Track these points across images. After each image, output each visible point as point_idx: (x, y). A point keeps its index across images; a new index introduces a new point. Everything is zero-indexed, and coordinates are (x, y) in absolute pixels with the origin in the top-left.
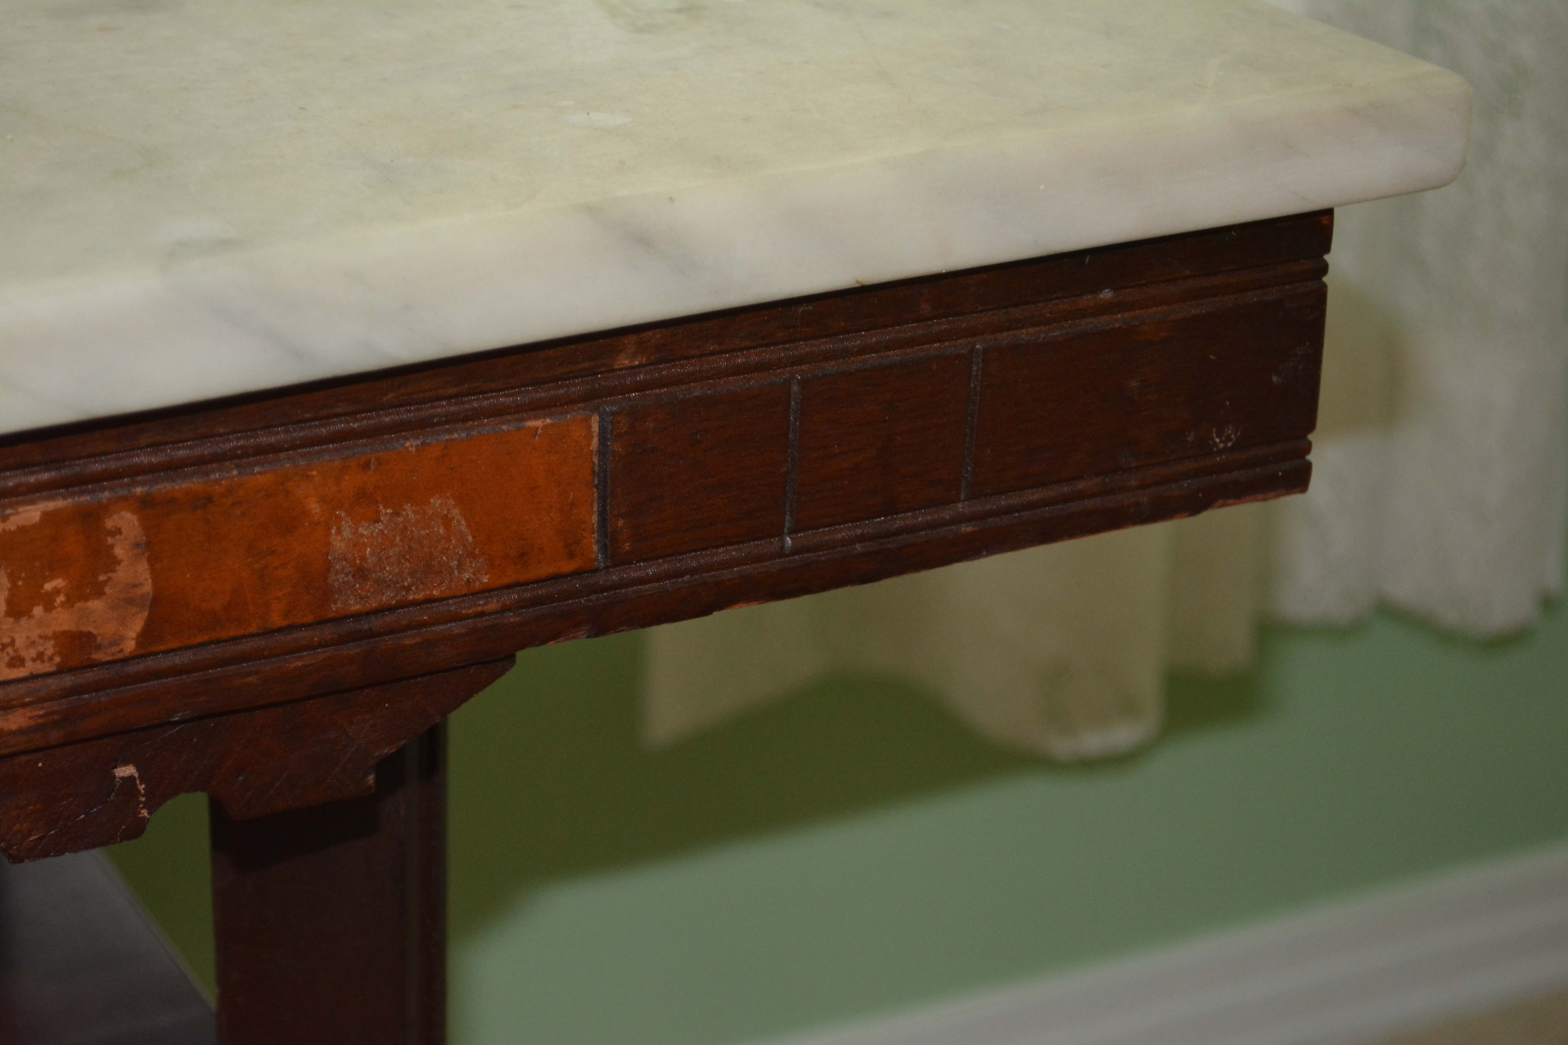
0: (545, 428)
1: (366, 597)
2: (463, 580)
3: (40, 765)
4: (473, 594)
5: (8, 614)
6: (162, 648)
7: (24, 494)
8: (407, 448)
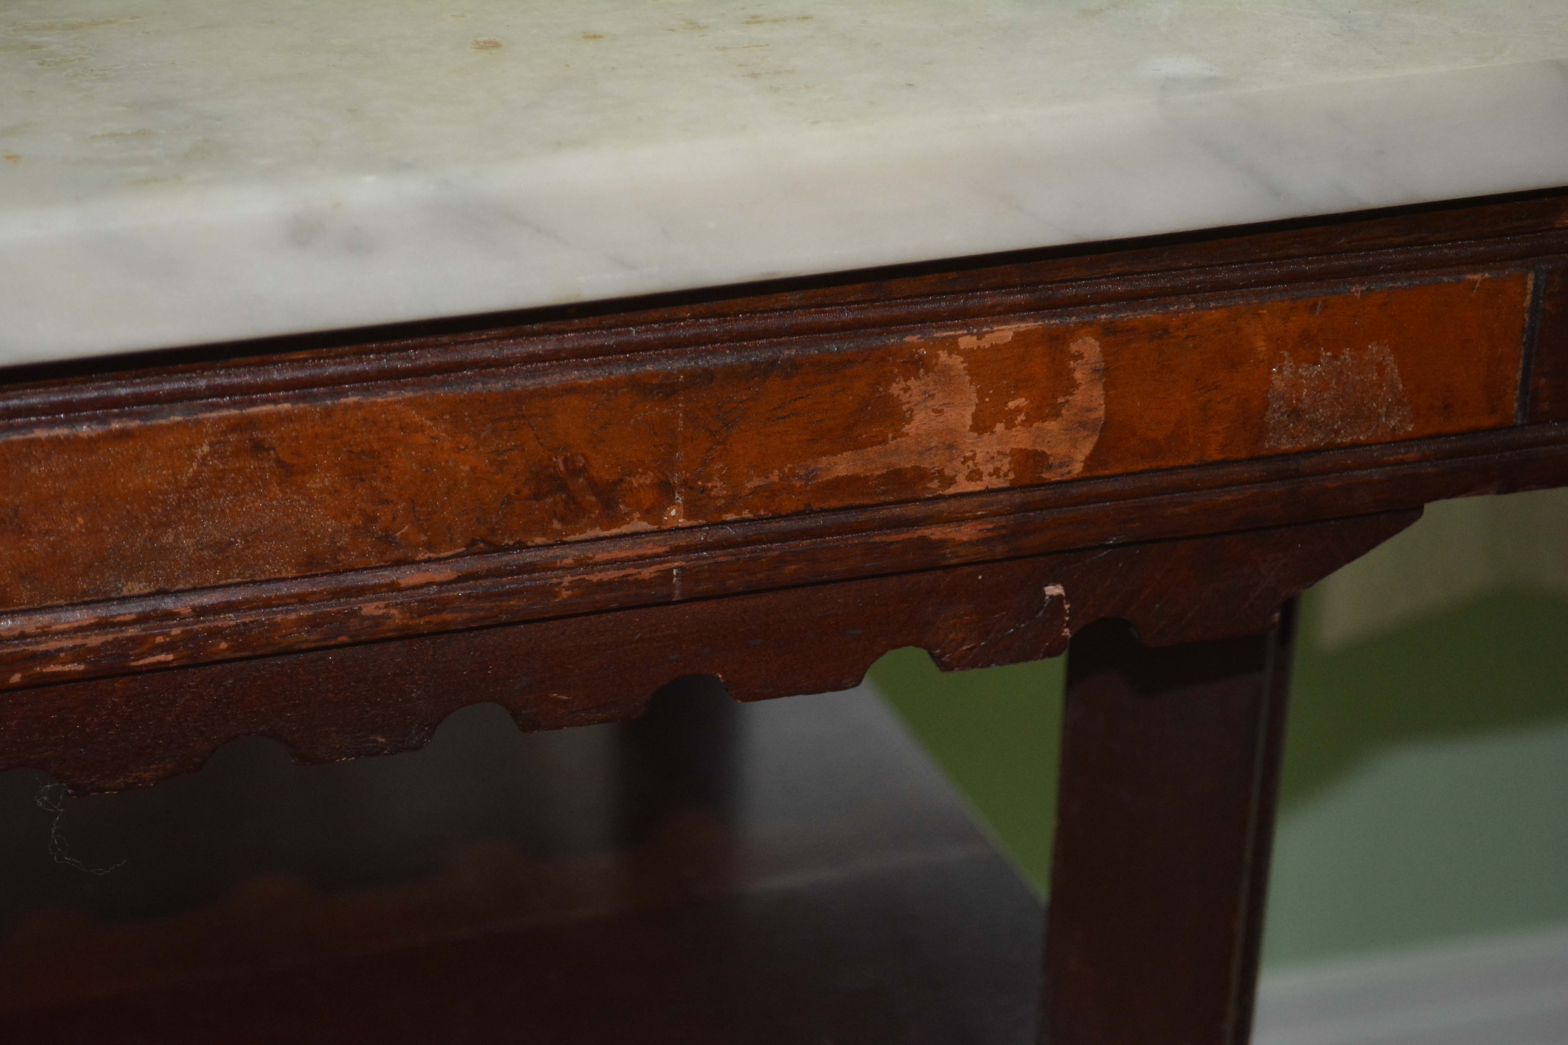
0: (1484, 281)
1: (1298, 437)
2: (1389, 427)
3: (980, 577)
4: (1395, 442)
5: (973, 429)
6: (1107, 472)
7: (999, 314)
8: (1353, 293)
